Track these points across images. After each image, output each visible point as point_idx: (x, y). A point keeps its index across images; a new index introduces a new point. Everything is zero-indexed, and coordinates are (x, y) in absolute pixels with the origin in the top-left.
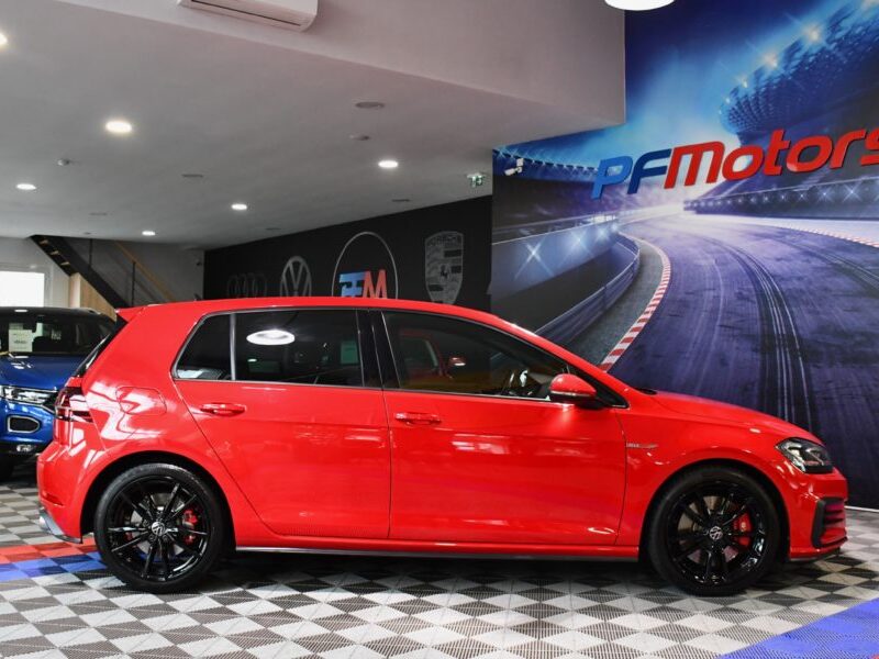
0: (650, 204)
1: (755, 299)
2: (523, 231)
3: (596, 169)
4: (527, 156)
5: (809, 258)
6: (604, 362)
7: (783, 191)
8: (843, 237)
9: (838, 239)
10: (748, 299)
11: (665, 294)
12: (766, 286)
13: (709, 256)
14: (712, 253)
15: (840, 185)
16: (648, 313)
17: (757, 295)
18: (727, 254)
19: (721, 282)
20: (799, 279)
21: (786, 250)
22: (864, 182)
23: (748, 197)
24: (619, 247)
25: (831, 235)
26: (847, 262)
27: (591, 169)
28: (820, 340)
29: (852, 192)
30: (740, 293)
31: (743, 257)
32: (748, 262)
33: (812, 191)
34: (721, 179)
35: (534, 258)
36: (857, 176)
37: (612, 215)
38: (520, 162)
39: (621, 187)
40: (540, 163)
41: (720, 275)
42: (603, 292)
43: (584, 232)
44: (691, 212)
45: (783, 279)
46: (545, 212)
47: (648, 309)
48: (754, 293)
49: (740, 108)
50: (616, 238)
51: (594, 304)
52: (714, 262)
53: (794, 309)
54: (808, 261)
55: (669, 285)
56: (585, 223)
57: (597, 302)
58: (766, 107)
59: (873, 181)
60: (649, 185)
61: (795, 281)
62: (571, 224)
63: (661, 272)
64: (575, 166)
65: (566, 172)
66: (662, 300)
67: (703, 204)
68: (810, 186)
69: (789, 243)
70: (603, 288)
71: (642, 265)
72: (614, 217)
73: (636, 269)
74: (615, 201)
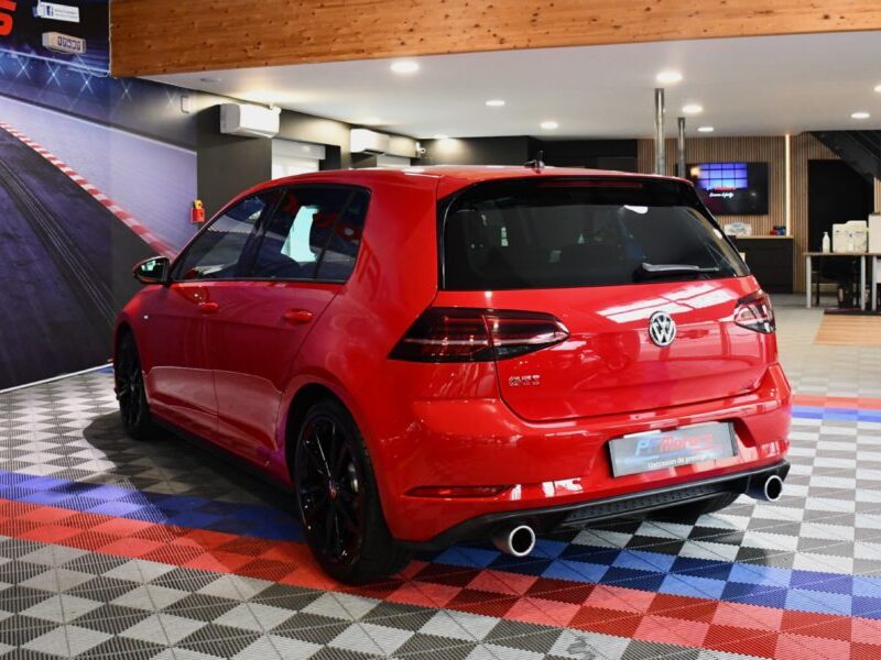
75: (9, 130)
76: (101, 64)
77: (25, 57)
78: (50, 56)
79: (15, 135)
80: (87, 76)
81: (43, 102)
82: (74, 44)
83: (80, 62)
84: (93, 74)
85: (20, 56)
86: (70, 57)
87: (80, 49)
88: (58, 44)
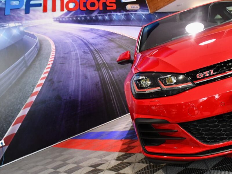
0: (37, 19)
1: (90, 53)
3: (3, 2)
5: (101, 37)
6: (34, 92)
7: (88, 16)
9: (107, 31)
10: (87, 53)
11: (55, 55)
12: (91, 47)
13: (68, 38)
14: (69, 37)
15: (103, 15)
16: (50, 64)
17: (90, 51)
18: (75, 38)
19: (76, 48)
20: (101, 44)
22: (109, 15)
23: (77, 17)
24: (26, 37)
25: (105, 30)
26: (112, 38)
28: (112, 63)
29: (107, 18)
30: (84, 51)
31: (81, 38)
32: (83, 40)
33: (96, 16)
34: (66, 11)
36: (107, 13)
37: (19, 23)
39: (21, 11)
41: (75, 46)
42: (24, 59)
43: (4, 31)
44: (57, 22)
45: (96, 45)
47: (49, 63)
48: (89, 51)
50: (23, 33)
51: (20, 65)
52: (71, 41)
53: (102, 54)
54: (101, 38)
55: (56, 51)
56: (3, 27)
59: (111, 15)
60: (34, 11)
61: (100, 45)
63: (51, 47)
66: (55, 58)
67: (61, 19)
68: (95, 15)
69: (95, 33)
70: (23, 57)
71: (41, 45)
72: (20, 24)
73: (38, 47)
74: (18, 17)
75: (123, 35)
76: (147, 10)
77: (123, 14)
79: (126, 36)
80: (143, 15)
81: (132, 25)
82: (136, 7)
83: (140, 12)
84: (145, 14)
85: (121, 14)
86: (136, 11)
87: (138, 8)
88: (132, 8)
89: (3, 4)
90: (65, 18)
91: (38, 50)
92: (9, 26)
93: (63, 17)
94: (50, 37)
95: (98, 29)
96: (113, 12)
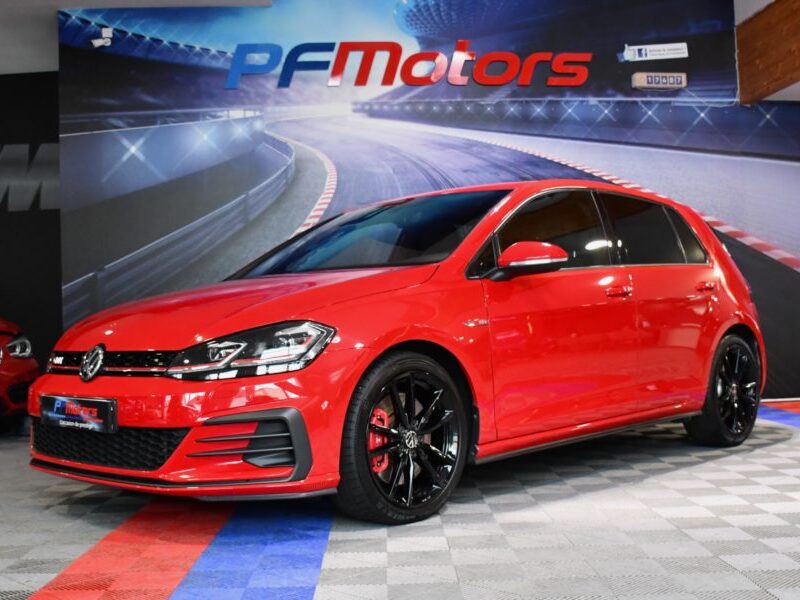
0: (307, 102)
2: (113, 121)
3: (229, 54)
4: (118, 25)
5: (497, 170)
7: (469, 103)
8: (531, 153)
9: (527, 154)
11: (330, 204)
13: (384, 163)
14: (387, 160)
15: (527, 102)
18: (409, 165)
21: (473, 161)
22: (550, 102)
24: (265, 149)
25: (519, 149)
27: (223, 53)
29: (538, 110)
31: (426, 166)
32: (431, 171)
33: (499, 105)
34: (398, 82)
35: (133, 157)
36: (544, 95)
37: (255, 110)
38: (107, 33)
39: (269, 78)
40: (141, 37)
41: (398, 185)
42: (244, 200)
43: (213, 129)
44: (362, 114)
46: (150, 99)
49: (419, 10)
50: (260, 137)
51: (232, 215)
52: (391, 171)
54: (497, 174)
56: (214, 117)
57: (236, 211)
58: (449, 14)
59: (558, 102)
60: (305, 80)
62: (194, 117)
63: (325, 179)
64: (198, 48)
65: (182, 52)
67: (376, 107)
68: (497, 100)
69: (477, 155)
70: (243, 196)
71: (298, 171)
72: (258, 113)
73: (289, 176)
74: (258, 94)
75: (587, 171)
76: (729, 93)
77: (608, 102)
78: (645, 96)
79: (595, 174)
80: (702, 109)
81: (634, 140)
82: (672, 80)
83: (691, 96)
84: (710, 105)
85: (600, 102)
86: (676, 92)
87: (681, 83)
88: (648, 83)
89: (227, 59)
90: (392, 106)
91: (287, 182)
92: (228, 116)
93: (384, 100)
94: (329, 155)
95: (495, 146)
96: (568, 94)
